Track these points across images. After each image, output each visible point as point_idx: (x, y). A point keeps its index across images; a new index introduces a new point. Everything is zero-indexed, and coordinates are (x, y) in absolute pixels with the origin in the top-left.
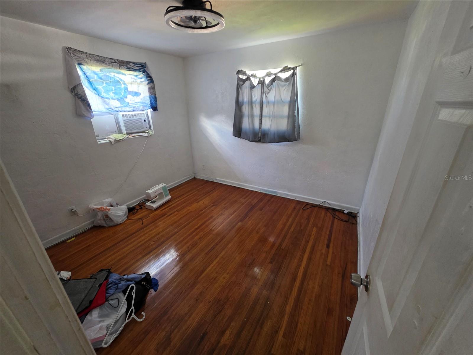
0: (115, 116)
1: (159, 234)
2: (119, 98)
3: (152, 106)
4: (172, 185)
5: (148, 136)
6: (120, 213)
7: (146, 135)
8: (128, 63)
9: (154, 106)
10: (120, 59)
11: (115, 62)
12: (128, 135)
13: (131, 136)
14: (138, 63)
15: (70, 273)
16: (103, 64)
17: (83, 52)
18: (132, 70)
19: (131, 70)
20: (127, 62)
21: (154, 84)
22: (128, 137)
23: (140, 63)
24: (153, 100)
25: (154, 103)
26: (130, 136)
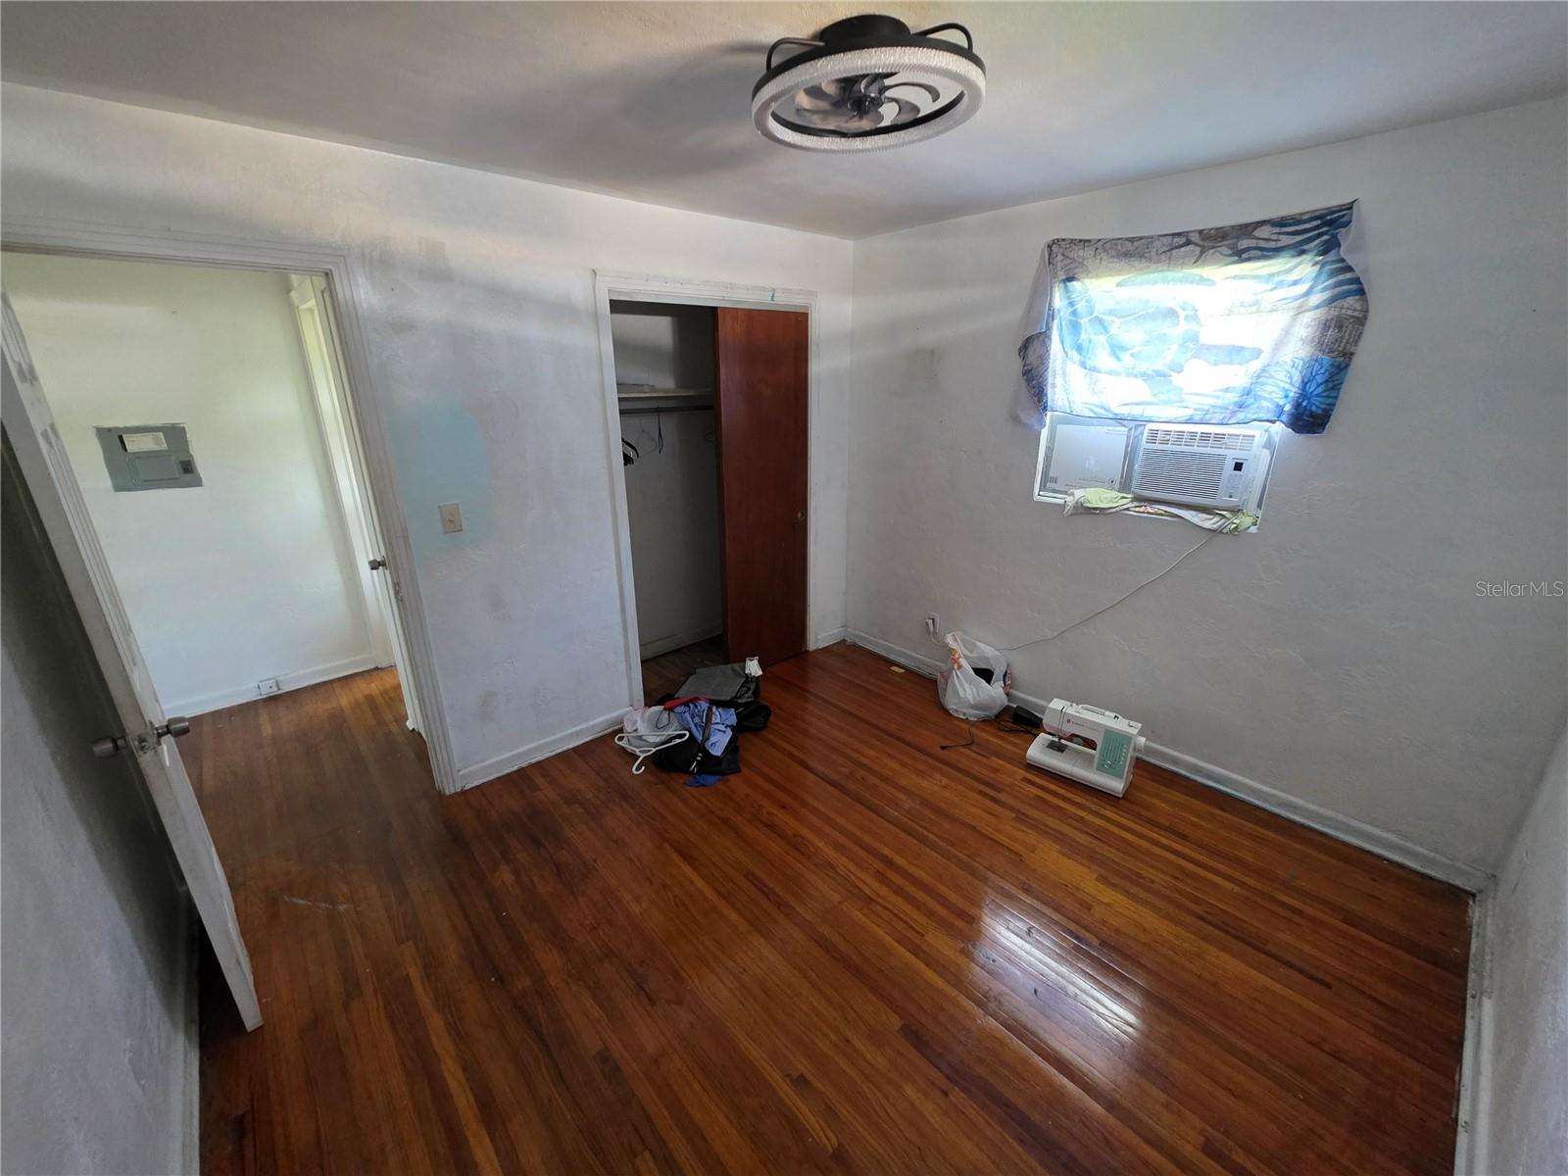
0: (1133, 430)
1: (887, 780)
2: (1151, 373)
3: (1301, 410)
4: (1254, 791)
5: (1214, 531)
6: (968, 691)
7: (1209, 522)
8: (1247, 229)
9: (1314, 408)
10: (1209, 226)
11: (1188, 243)
12: (1136, 504)
13: (1141, 509)
14: (1304, 217)
15: (761, 673)
16: (1136, 264)
17: (1089, 241)
18: (1259, 253)
19: (1249, 259)
20: (1246, 226)
21: (1366, 301)
22: (1127, 509)
23: (1317, 214)
24: (1320, 379)
25: (1318, 395)
26: (1137, 509)
